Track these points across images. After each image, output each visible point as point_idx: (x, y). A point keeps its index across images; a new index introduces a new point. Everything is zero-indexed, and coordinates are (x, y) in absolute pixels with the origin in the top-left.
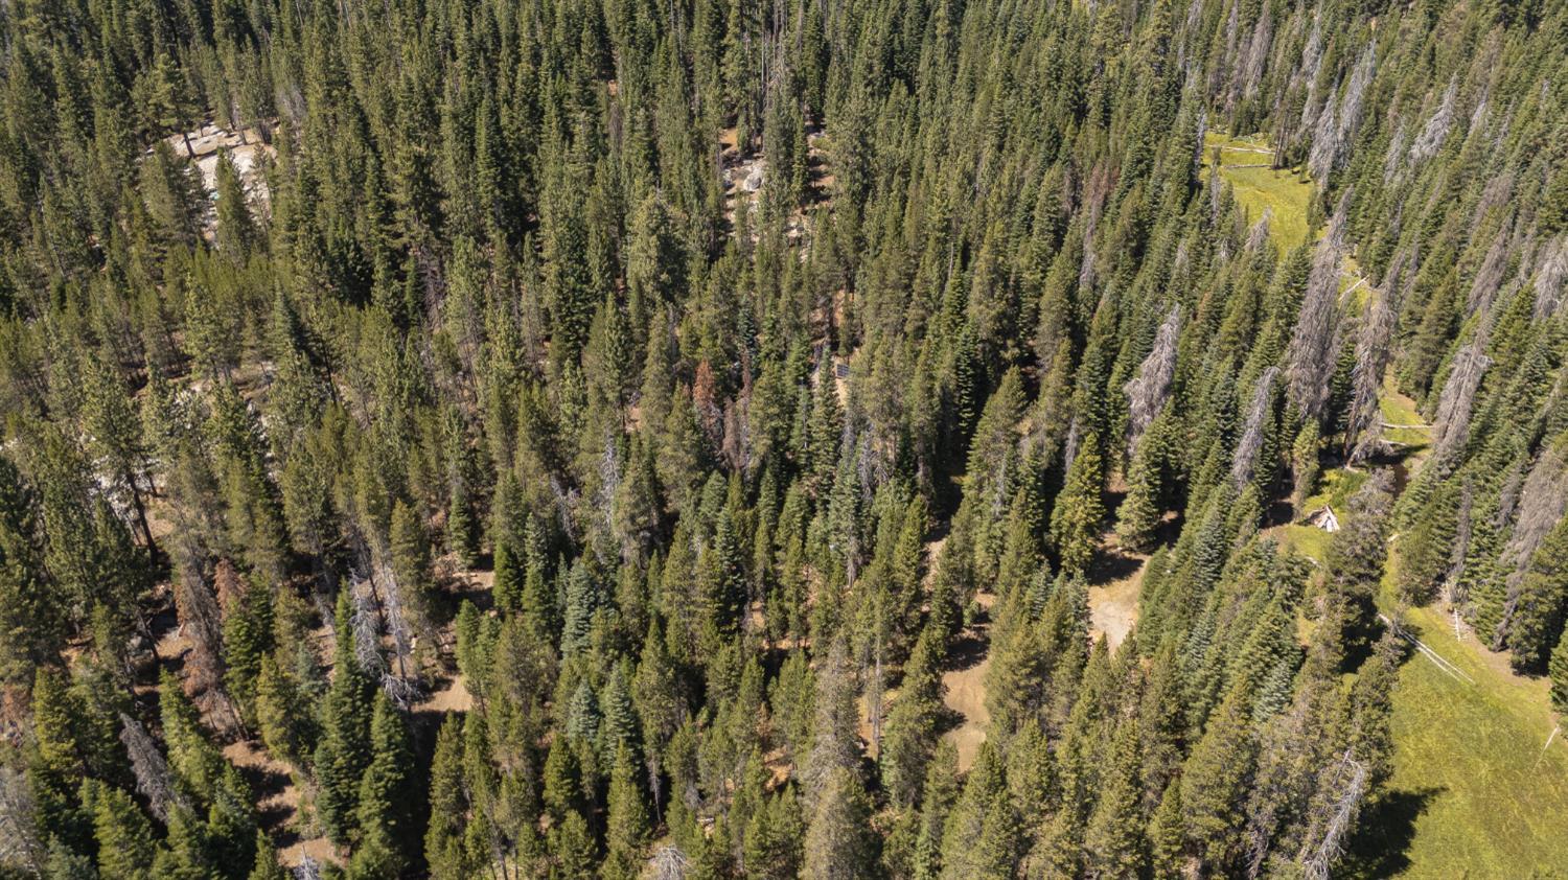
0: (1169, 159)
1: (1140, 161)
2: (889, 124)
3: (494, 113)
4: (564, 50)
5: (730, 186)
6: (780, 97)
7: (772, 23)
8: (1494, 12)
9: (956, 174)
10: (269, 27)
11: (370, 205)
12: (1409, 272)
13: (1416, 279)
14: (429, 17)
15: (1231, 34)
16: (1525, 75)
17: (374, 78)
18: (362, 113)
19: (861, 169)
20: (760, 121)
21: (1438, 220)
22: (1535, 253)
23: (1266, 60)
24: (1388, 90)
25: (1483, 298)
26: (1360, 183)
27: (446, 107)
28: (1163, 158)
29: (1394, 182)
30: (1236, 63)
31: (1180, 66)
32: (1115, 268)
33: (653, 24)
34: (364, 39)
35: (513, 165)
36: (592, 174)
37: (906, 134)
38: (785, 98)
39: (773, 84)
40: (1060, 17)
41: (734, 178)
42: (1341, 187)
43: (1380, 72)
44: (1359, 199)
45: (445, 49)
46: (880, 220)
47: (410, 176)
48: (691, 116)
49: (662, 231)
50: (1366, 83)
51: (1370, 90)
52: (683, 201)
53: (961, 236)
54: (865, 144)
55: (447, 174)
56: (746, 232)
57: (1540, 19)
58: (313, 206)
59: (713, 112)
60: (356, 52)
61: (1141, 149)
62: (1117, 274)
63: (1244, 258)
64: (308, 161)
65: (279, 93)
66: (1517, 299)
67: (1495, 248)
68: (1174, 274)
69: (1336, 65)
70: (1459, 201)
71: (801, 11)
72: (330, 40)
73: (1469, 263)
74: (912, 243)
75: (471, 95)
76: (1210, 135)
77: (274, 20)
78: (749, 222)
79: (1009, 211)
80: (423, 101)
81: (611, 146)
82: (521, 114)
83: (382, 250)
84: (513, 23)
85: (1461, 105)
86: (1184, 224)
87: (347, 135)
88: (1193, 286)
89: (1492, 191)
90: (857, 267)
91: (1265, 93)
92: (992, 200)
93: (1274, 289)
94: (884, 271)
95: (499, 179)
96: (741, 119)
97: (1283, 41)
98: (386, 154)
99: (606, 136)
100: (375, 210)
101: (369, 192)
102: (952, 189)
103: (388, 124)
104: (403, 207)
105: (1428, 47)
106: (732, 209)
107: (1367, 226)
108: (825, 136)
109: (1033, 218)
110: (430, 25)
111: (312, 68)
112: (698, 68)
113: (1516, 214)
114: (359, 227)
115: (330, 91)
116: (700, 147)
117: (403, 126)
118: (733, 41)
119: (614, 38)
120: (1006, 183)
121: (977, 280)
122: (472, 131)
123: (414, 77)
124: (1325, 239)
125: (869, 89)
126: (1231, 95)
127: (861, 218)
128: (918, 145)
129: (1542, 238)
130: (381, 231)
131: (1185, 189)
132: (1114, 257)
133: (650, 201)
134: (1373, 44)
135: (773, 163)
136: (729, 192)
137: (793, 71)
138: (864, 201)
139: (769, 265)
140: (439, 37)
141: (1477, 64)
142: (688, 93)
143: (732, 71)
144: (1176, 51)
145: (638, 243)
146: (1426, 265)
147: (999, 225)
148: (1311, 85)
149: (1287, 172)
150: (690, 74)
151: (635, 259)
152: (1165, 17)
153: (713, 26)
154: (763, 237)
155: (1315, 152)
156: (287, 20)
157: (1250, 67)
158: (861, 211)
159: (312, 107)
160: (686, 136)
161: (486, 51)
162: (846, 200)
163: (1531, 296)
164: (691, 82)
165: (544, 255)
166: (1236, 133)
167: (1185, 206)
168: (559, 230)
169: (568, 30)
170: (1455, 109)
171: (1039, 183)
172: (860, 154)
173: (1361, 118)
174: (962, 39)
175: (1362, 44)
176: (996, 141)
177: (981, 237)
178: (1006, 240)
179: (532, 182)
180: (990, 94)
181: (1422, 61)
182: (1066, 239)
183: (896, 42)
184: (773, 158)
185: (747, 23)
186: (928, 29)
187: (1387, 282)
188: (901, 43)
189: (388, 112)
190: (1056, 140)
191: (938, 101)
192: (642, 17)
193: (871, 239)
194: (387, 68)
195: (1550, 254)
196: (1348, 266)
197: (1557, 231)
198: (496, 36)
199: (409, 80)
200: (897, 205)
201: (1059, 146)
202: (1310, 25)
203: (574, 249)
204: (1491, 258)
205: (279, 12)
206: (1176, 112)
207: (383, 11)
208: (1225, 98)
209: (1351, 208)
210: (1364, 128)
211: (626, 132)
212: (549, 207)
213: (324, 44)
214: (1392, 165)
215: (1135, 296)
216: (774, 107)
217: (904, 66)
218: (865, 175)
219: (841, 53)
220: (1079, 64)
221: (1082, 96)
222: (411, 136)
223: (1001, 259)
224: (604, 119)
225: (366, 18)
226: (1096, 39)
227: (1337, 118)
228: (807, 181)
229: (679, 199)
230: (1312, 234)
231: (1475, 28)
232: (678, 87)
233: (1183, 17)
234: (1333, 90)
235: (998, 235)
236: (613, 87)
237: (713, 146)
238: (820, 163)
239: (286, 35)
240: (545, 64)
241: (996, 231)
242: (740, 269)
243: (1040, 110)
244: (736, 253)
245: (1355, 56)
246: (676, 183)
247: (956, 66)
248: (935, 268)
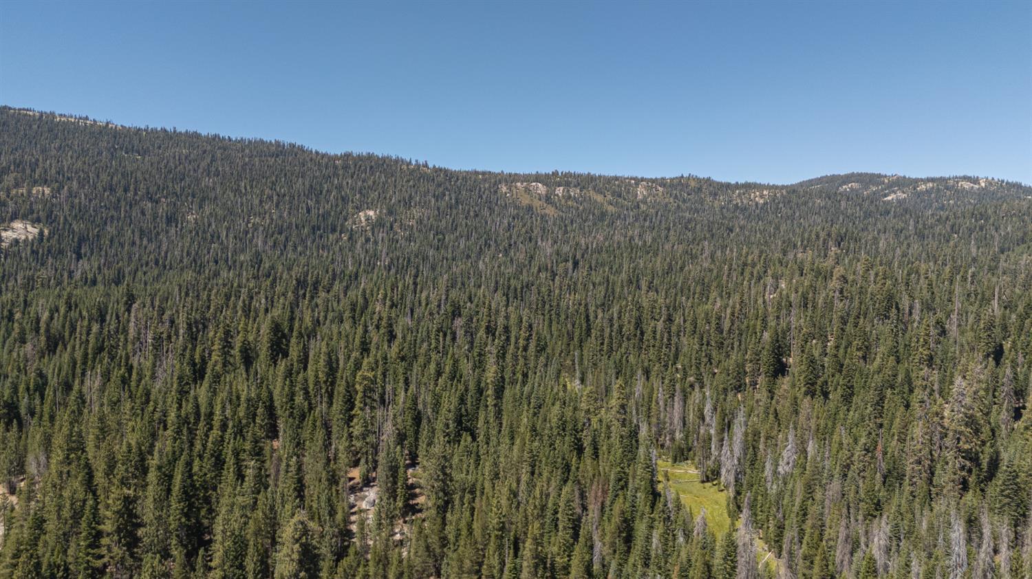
0: (637, 480)
1: (620, 480)
2: (461, 460)
3: (189, 464)
4: (244, 421)
5: (353, 506)
6: (389, 445)
7: (384, 401)
8: (803, 389)
9: (505, 490)
10: (32, 414)
11: (83, 534)
12: (796, 547)
13: (801, 551)
14: (152, 403)
15: (661, 403)
16: (830, 424)
17: (103, 445)
18: (90, 468)
19: (443, 490)
20: (376, 462)
21: (804, 513)
22: (867, 532)
23: (684, 417)
24: (756, 434)
25: (845, 563)
26: (754, 490)
27: (153, 462)
28: (634, 478)
29: (773, 489)
30: (667, 419)
31: (635, 421)
32: (615, 551)
33: (306, 403)
34: (101, 420)
35: (198, 500)
36: (255, 503)
37: (472, 467)
38: (392, 446)
39: (384, 437)
40: (561, 393)
41: (356, 500)
42: (743, 493)
43: (749, 423)
44: (756, 500)
45: (159, 423)
46: (457, 524)
47: (118, 512)
48: (329, 460)
49: (304, 540)
50: (743, 430)
51: (746, 434)
52: (319, 518)
53: (512, 534)
54: (445, 474)
55: (147, 509)
56: (364, 537)
57: (829, 393)
58: (37, 539)
59: (343, 456)
60: (92, 427)
61: (619, 472)
62: (617, 556)
63: (695, 541)
64: (41, 505)
65: (30, 458)
66: (864, 563)
67: (842, 529)
68: (653, 554)
69: (724, 420)
70: (813, 500)
71: (403, 393)
72: (77, 421)
73: (830, 539)
74: (479, 540)
75: (174, 453)
76: (660, 462)
77: (38, 409)
78: (366, 530)
79: (541, 516)
80: (137, 458)
81: (271, 482)
82: (208, 464)
83: (86, 569)
84: (211, 405)
85: (799, 442)
86: (653, 520)
87: (76, 484)
88: (666, 562)
89: (831, 493)
90: (442, 558)
91: (687, 437)
92: (530, 509)
93: (717, 561)
94: (461, 561)
95: (185, 510)
96: (363, 461)
97: (691, 407)
98: (102, 497)
99: (268, 476)
100: (86, 538)
101: (84, 525)
102: (504, 502)
103: (108, 475)
104: (108, 535)
105: (772, 409)
106: (354, 522)
107: (764, 517)
108: (419, 469)
109: (558, 519)
110: (151, 409)
111: (58, 440)
112: (335, 429)
113: (849, 507)
114: (70, 552)
115: (68, 455)
116: (333, 480)
117: (119, 477)
118: (359, 412)
119: (279, 412)
120: (538, 496)
121: (525, 564)
122: (171, 477)
123: (133, 443)
124: (741, 526)
125: (447, 438)
126: (667, 438)
127: (444, 524)
128: (480, 473)
129: (867, 521)
130: (88, 554)
131: (651, 497)
132: (613, 544)
133: (295, 519)
134: (742, 407)
135: (384, 488)
136: (353, 510)
137: (397, 429)
138: (445, 512)
139: (380, 560)
140: (157, 416)
141: (802, 418)
142: (327, 446)
143: (357, 430)
144: (631, 413)
145: (285, 550)
146: (805, 542)
147: (537, 525)
148: (712, 432)
149: (710, 484)
150: (329, 434)
151: (282, 562)
152: (622, 394)
153: (346, 403)
154: (375, 541)
155: (723, 471)
156: (46, 408)
157: (676, 422)
158: (444, 519)
159: (53, 466)
160: (324, 473)
161: (189, 423)
162: (433, 512)
163: (872, 560)
164: (329, 438)
165: (212, 564)
166: (675, 461)
167: (653, 507)
168: (226, 544)
169: (248, 408)
170: (797, 444)
171: (559, 495)
172: (442, 480)
173: (745, 450)
174: (504, 407)
175: (736, 408)
176: (529, 469)
177: (525, 534)
178: (542, 535)
179: (210, 511)
180: (523, 439)
181: (771, 417)
182: (581, 533)
183: (463, 410)
184: (384, 485)
185: (368, 401)
186: (482, 402)
187: (784, 553)
188: (466, 410)
189: (109, 467)
190: (567, 468)
191: (491, 444)
192: (299, 399)
193: (451, 537)
194: (115, 438)
195: (876, 532)
196: (759, 545)
197: (875, 517)
198: (198, 414)
199: (129, 445)
200: (468, 514)
201: (569, 471)
202: (704, 397)
203: (236, 558)
204: (842, 536)
205: (42, 404)
206: (637, 448)
207: (119, 401)
208: (665, 440)
209: (752, 506)
210: (748, 457)
211: (282, 473)
212: (221, 528)
213: (71, 423)
214: (769, 478)
215: (630, 571)
216: (385, 452)
217: (469, 424)
218: (446, 494)
219: (428, 417)
220: (576, 421)
221: (579, 440)
222: (124, 482)
223: (540, 548)
224: (267, 465)
225: (105, 406)
226: (584, 406)
227: (732, 451)
228: (407, 500)
229: (317, 517)
230: (733, 524)
231: (796, 398)
232: (320, 442)
233: (632, 393)
234: (726, 434)
235: (536, 532)
236: (276, 444)
237: (342, 480)
238: (415, 488)
239: (44, 419)
240: (229, 431)
241: (534, 528)
242: (358, 565)
243: (555, 449)
244: (356, 553)
245: (734, 416)
246: (315, 505)
247: (501, 424)
248: (496, 557)
